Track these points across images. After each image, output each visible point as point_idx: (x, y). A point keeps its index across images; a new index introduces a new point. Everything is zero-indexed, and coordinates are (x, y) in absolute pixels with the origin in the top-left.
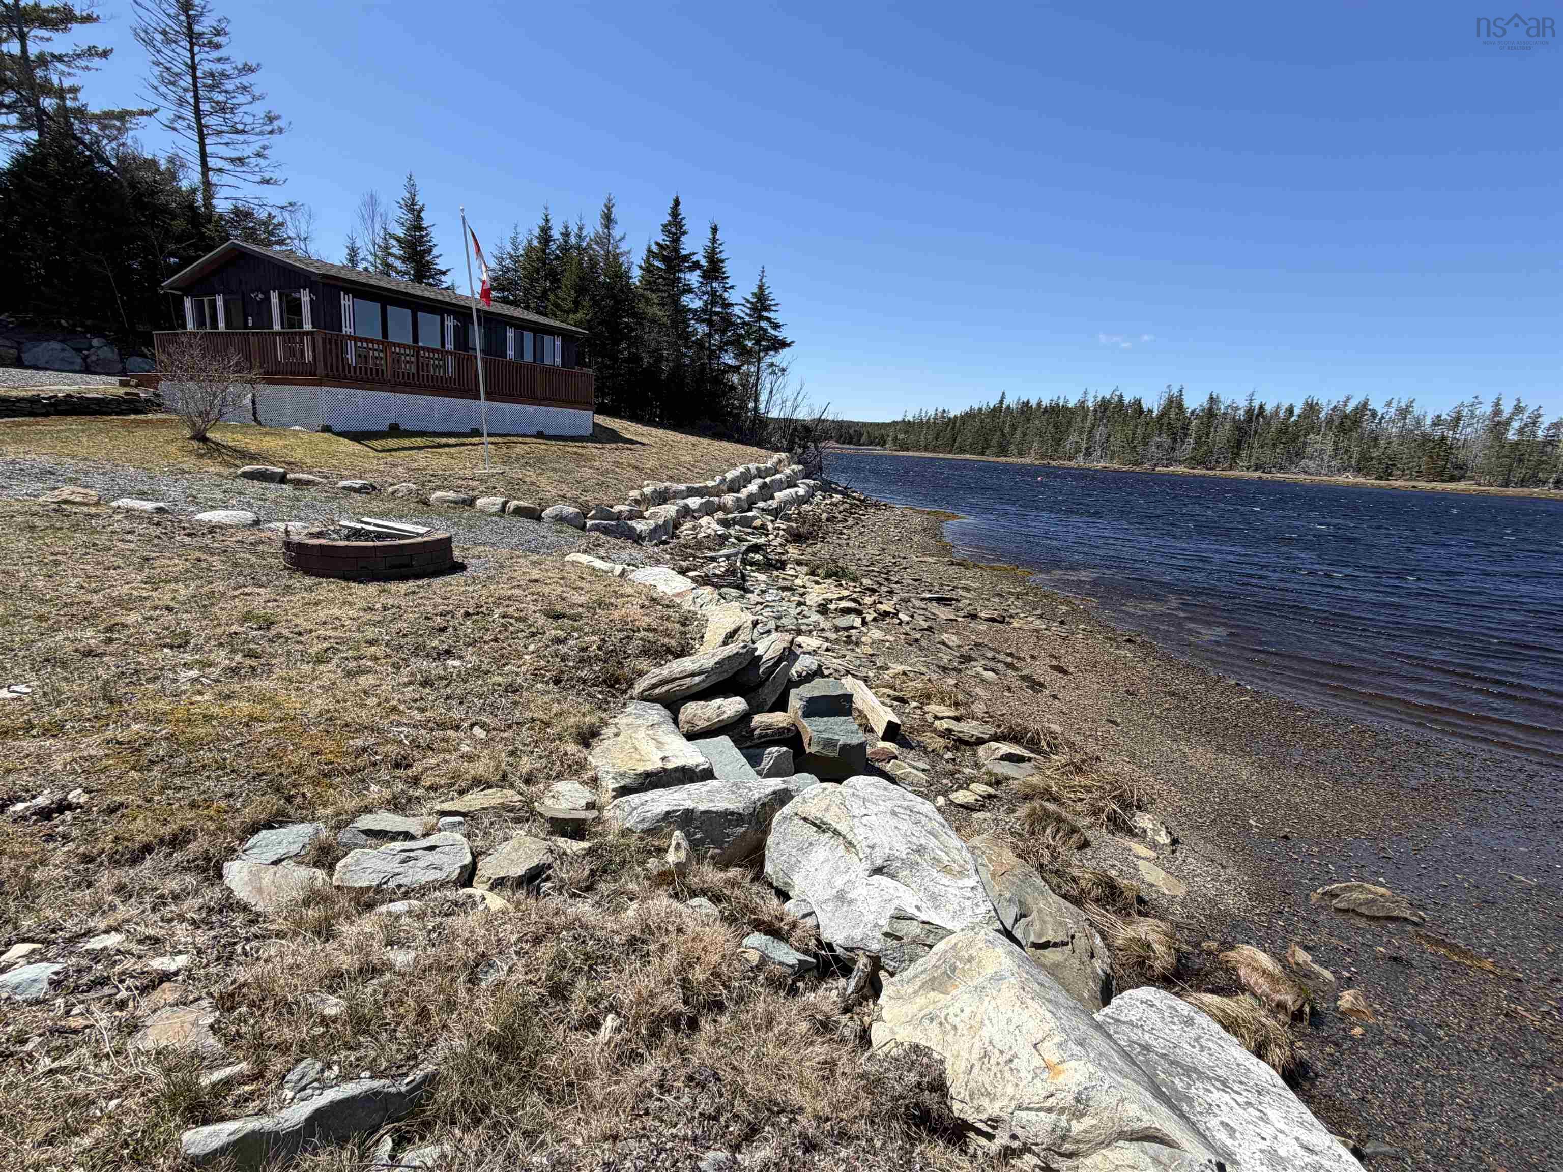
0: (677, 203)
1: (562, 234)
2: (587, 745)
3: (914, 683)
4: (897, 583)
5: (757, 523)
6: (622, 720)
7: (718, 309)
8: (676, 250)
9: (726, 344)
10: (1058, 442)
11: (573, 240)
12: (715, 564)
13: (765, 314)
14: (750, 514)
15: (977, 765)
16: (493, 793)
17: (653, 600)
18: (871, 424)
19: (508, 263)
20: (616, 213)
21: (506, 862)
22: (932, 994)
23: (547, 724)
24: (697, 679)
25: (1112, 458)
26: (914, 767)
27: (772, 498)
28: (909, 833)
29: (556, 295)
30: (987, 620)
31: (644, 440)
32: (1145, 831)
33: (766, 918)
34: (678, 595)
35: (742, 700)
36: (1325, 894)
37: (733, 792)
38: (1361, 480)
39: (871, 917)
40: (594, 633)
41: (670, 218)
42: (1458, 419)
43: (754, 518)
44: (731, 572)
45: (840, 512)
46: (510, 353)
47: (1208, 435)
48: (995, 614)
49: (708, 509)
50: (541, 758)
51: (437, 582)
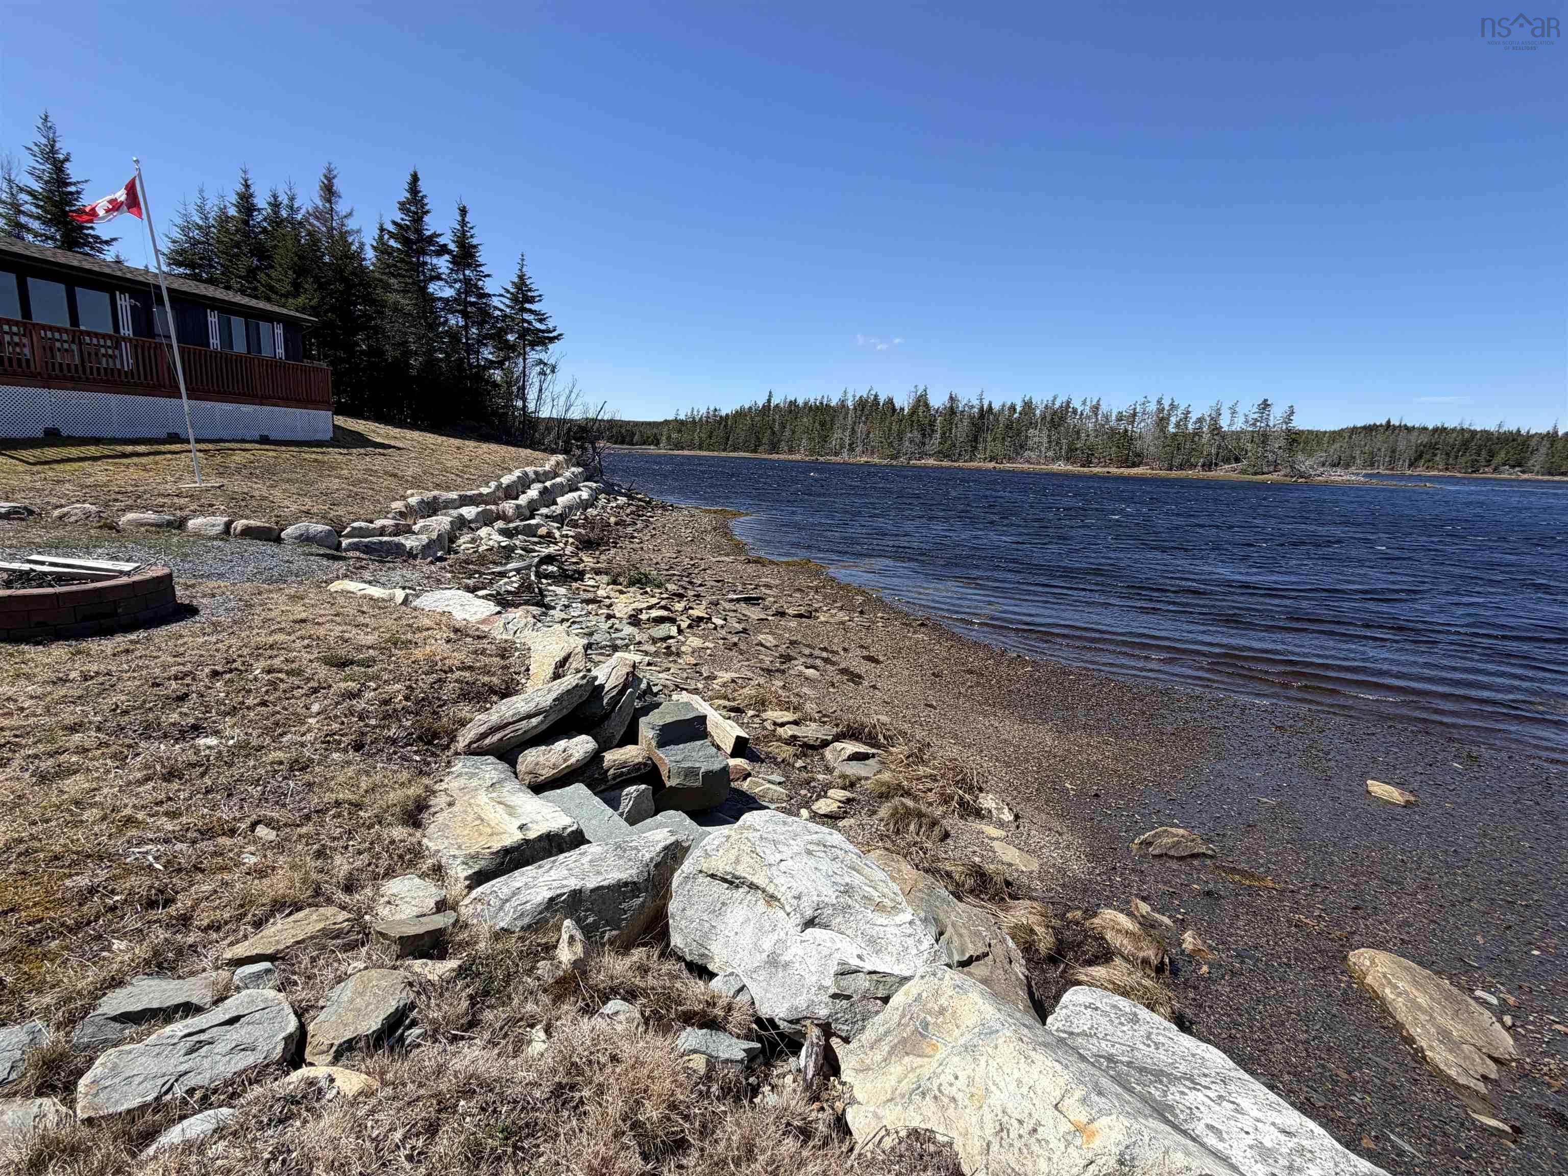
0: (415, 178)
1: (269, 204)
2: (417, 825)
3: (745, 690)
4: (701, 585)
5: (543, 531)
6: (451, 784)
7: (473, 299)
8: (419, 231)
9: (485, 337)
10: (825, 439)
11: (284, 213)
12: (506, 580)
13: (527, 306)
14: (533, 522)
15: (829, 770)
16: (306, 917)
17: (456, 631)
18: (643, 423)
19: (196, 234)
20: (338, 185)
21: (351, 1015)
22: (907, 1059)
23: (358, 806)
24: (534, 721)
25: (873, 453)
26: (770, 782)
27: (555, 503)
28: (831, 873)
29: (268, 275)
30: (795, 616)
31: (401, 445)
32: (990, 811)
33: (698, 1007)
34: (483, 622)
35: (590, 738)
36: (1141, 843)
37: (620, 857)
38: (1070, 467)
39: (814, 979)
40: (396, 680)
41: (408, 195)
42: (1134, 415)
43: (538, 526)
44: (526, 586)
45: (628, 515)
46: (215, 342)
47: (951, 430)
48: (803, 610)
49: (487, 519)
50: (360, 853)
51: (160, 633)
